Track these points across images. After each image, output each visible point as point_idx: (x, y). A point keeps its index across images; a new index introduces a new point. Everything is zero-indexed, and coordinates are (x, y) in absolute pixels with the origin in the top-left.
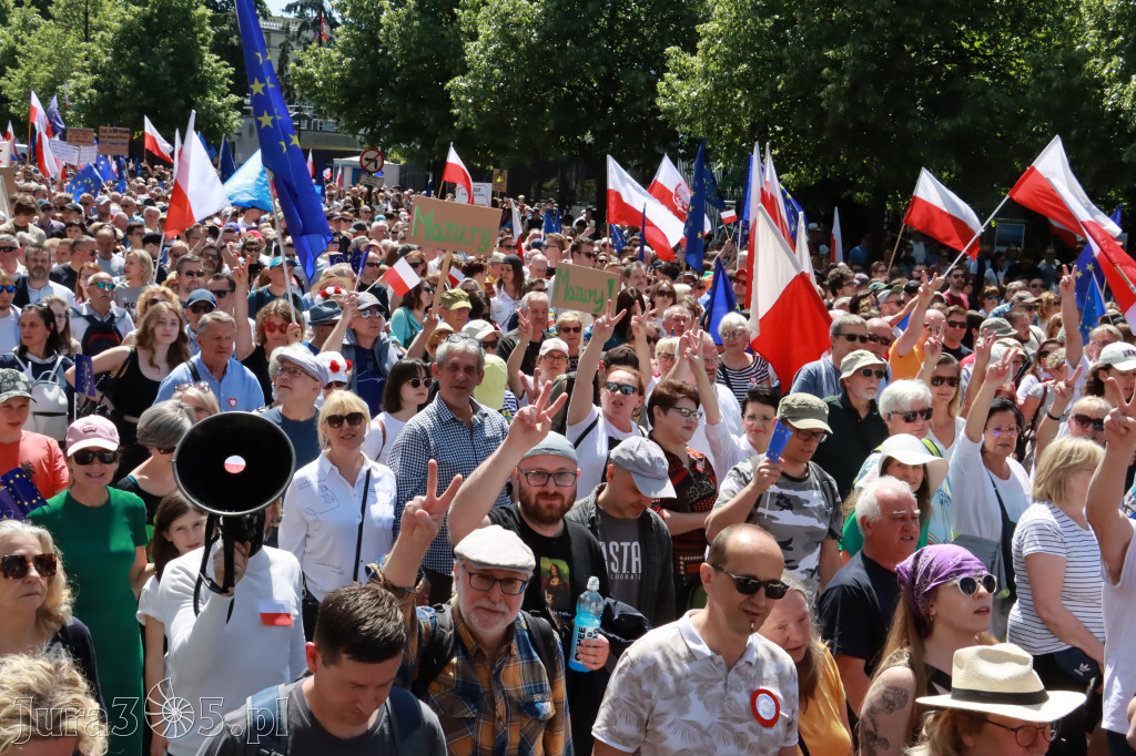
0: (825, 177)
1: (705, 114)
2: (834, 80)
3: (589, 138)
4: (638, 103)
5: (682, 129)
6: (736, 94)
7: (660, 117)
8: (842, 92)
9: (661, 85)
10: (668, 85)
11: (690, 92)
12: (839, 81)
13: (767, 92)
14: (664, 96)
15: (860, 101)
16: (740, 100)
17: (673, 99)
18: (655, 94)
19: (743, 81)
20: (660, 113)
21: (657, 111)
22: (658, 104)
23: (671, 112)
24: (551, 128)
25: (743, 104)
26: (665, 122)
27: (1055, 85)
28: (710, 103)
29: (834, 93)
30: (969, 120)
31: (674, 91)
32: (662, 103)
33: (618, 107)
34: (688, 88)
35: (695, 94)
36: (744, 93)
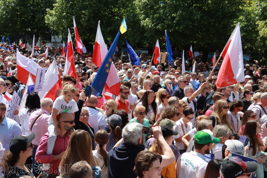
0: (84, 39)
1: (56, 24)
2: (84, 18)
3: (30, 30)
4: (40, 22)
5: (52, 27)
6: (63, 20)
7: (46, 25)
8: (86, 21)
9: (46, 17)
10: (48, 18)
11: (52, 19)
12: (85, 18)
13: (70, 20)
14: (47, 20)
15: (90, 23)
16: (64, 21)
17: (49, 21)
18: (45, 20)
19: (64, 17)
20: (46, 24)
21: (45, 24)
22: (45, 22)
23: (48, 24)
24: (19, 27)
25: (65, 22)
26: (47, 26)
27: (131, 20)
28: (57, 22)
29: (84, 21)
30: (114, 28)
31: (49, 19)
32: (46, 22)
33: (36, 23)
34: (52, 18)
35: (53, 19)
36: (65, 20)
